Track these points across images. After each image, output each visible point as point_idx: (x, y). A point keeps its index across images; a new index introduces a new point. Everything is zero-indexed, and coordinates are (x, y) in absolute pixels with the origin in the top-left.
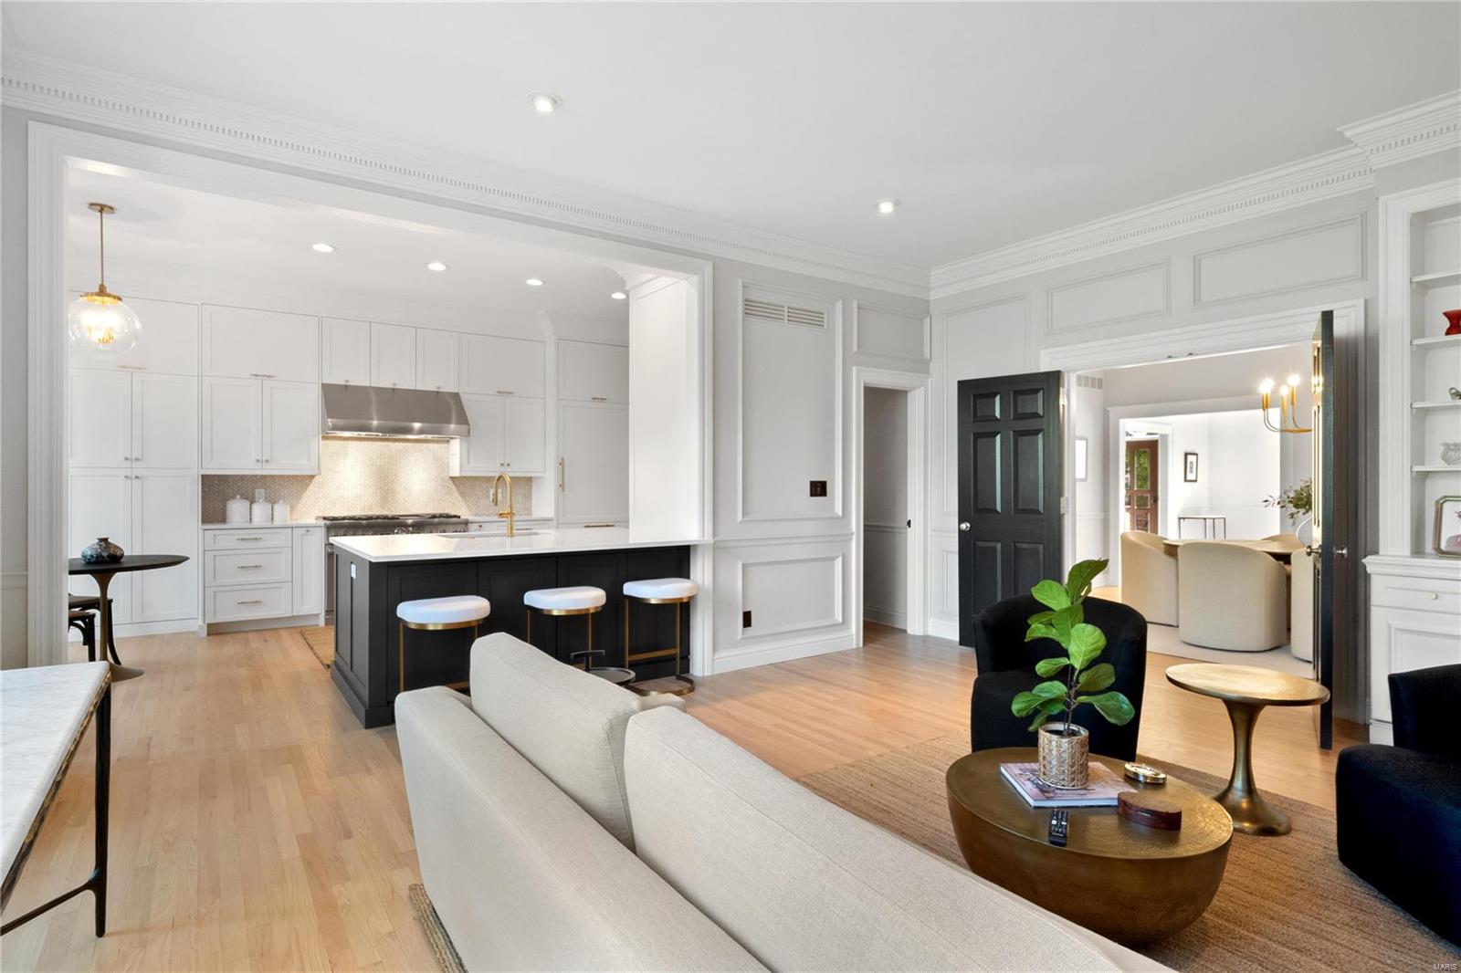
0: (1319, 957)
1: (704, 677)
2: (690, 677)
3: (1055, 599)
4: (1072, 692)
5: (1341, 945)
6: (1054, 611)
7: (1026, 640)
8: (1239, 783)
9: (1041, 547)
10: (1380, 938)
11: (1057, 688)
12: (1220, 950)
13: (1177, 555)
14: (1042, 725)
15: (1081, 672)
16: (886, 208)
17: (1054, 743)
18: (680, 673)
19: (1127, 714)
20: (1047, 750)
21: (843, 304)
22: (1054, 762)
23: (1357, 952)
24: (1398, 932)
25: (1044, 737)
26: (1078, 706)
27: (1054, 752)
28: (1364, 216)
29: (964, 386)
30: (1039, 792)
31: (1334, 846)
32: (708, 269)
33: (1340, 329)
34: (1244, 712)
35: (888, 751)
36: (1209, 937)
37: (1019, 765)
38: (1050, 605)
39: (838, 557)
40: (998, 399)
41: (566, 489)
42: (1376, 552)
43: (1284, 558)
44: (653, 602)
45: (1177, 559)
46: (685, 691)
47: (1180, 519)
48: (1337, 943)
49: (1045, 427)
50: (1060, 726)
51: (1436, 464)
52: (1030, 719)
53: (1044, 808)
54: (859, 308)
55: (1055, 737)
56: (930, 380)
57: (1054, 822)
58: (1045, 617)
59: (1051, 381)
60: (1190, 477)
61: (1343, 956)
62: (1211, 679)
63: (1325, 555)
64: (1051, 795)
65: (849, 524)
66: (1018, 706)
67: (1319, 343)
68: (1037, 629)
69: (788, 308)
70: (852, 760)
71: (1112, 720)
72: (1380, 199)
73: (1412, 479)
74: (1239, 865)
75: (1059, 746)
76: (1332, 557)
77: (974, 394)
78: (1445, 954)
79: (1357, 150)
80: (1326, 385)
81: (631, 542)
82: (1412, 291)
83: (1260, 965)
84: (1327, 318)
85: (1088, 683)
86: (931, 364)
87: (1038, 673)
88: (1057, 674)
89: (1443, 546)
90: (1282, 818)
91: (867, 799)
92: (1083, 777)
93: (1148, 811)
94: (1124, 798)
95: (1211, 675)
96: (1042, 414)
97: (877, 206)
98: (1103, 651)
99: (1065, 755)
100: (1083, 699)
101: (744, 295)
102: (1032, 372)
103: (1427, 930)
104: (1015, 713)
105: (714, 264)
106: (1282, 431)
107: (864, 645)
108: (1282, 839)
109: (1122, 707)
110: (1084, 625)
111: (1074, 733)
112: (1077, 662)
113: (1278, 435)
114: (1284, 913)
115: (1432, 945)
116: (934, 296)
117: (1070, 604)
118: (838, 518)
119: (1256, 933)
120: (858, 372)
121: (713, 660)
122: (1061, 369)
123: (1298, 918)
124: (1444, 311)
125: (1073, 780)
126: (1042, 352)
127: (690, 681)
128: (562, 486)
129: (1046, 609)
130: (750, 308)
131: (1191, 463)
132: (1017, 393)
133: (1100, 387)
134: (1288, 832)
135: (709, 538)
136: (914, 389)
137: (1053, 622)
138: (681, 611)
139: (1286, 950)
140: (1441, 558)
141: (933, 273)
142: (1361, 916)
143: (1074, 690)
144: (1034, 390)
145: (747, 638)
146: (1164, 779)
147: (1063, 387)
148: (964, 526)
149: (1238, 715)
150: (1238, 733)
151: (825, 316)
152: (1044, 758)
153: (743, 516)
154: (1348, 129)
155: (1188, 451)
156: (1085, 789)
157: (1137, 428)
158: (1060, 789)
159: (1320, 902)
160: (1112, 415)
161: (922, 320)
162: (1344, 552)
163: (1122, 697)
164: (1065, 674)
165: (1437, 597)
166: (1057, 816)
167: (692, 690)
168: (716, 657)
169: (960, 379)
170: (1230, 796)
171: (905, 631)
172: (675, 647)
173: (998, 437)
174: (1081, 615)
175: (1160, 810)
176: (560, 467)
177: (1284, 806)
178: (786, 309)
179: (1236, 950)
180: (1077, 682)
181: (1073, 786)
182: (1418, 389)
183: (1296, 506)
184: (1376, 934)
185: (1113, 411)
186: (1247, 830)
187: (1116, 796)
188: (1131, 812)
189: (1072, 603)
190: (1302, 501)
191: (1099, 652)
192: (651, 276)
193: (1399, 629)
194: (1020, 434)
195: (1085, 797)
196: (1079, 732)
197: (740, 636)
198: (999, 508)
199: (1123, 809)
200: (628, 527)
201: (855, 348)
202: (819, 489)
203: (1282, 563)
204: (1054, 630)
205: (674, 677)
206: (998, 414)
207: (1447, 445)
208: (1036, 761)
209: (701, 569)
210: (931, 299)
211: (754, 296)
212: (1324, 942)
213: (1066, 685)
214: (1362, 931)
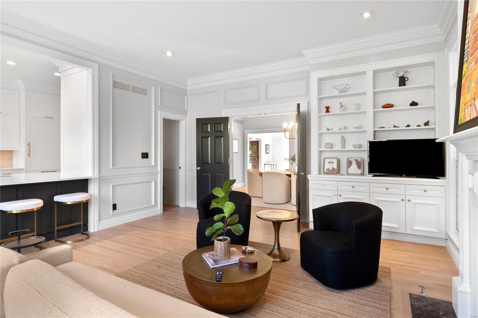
0: (295, 299)
1: (94, 232)
2: (88, 233)
3: (219, 193)
4: (225, 225)
5: (301, 294)
6: (219, 198)
7: (210, 209)
8: (276, 247)
9: (223, 175)
10: (310, 289)
11: (220, 225)
12: (269, 304)
13: (262, 176)
14: (216, 238)
15: (228, 218)
16: (169, 54)
17: (219, 244)
18: (83, 232)
19: (242, 231)
20: (217, 247)
21: (155, 87)
22: (219, 251)
23: (305, 295)
24: (314, 286)
25: (216, 242)
26: (227, 230)
27: (219, 247)
28: (307, 77)
29: (198, 120)
30: (214, 262)
31: (300, 262)
32: (96, 67)
33: (302, 109)
34: (277, 224)
35: (167, 252)
36: (266, 300)
37: (209, 253)
38: (218, 196)
39: (153, 181)
40: (209, 125)
41: (31, 156)
42: (310, 174)
43: (289, 176)
44: (69, 203)
45: (262, 177)
46: (85, 239)
47: (264, 164)
48: (300, 293)
49: (224, 135)
50: (221, 238)
51: (323, 149)
52: (211, 237)
53: (215, 268)
54: (161, 89)
55: (219, 242)
56: (187, 118)
57: (218, 273)
58: (217, 200)
59: (225, 121)
60: (267, 152)
61: (301, 297)
62: (268, 215)
63: (298, 175)
64: (218, 263)
65: (157, 168)
66: (207, 232)
67: (297, 113)
68: (214, 205)
69: (132, 86)
70: (153, 258)
71: (237, 234)
72: (311, 73)
73: (318, 152)
74: (276, 273)
75: (221, 245)
76: (300, 176)
77: (201, 123)
78: (325, 290)
79: (306, 58)
80: (298, 125)
81: (61, 178)
82: (318, 100)
83: (280, 306)
84: (298, 105)
85: (230, 222)
86: (188, 112)
87: (215, 220)
88: (221, 220)
89: (325, 172)
90: (287, 256)
91: (156, 273)
92: (228, 254)
93: (248, 263)
94: (241, 260)
95: (269, 214)
96: (223, 131)
97: (165, 53)
98: (235, 210)
99: (223, 248)
100: (228, 227)
101: (113, 79)
102: (220, 117)
103: (321, 283)
104: (206, 235)
105: (99, 65)
106: (290, 139)
107: (163, 212)
108: (287, 262)
109: (240, 229)
110: (228, 202)
111: (226, 240)
112: (226, 215)
113: (289, 139)
114: (287, 287)
115: (322, 288)
116: (188, 88)
117: (224, 195)
118: (153, 166)
119: (279, 296)
120: (161, 113)
121: (99, 225)
122: (229, 116)
123: (290, 288)
124: (325, 106)
125: (225, 256)
126: (223, 110)
127: (87, 235)
128: (29, 154)
129: (217, 197)
130: (115, 85)
131: (268, 148)
132: (215, 124)
133: (242, 123)
134: (288, 260)
135: (97, 175)
136: (182, 120)
137: (219, 202)
138: (85, 206)
139: (287, 299)
140: (325, 175)
141: (188, 80)
142: (306, 283)
143: (226, 224)
144: (221, 123)
145: (114, 214)
146: (254, 250)
147: (229, 122)
148: (198, 168)
149: (276, 225)
150: (276, 231)
151: (148, 90)
152: (216, 249)
153: (113, 167)
154: (304, 51)
155: (267, 144)
156: (229, 258)
157: (253, 137)
158: (221, 260)
159: (296, 281)
160: (245, 132)
161: (185, 96)
162: (303, 174)
163: (240, 225)
164: (223, 220)
165: (324, 186)
166: (219, 270)
167: (88, 238)
168: (100, 224)
169: (197, 118)
170: (274, 251)
171: (179, 206)
172: (80, 221)
173: (209, 138)
174: (228, 199)
175: (251, 262)
176: (28, 146)
177: (288, 251)
178: (131, 87)
179: (273, 303)
180: (227, 222)
181: (225, 258)
182: (320, 128)
183: (293, 160)
184: (309, 288)
185: (246, 131)
186: (278, 261)
187: (238, 260)
188: (242, 264)
189: (225, 195)
190: (293, 159)
191: (233, 211)
192: (71, 67)
193: (316, 195)
194: (216, 137)
195: (229, 261)
196: (227, 239)
197: (111, 214)
198: (210, 162)
199: (241, 264)
200: (60, 172)
201: (159, 104)
202: (145, 156)
203: (289, 177)
204: (219, 204)
205: (80, 233)
206: (209, 130)
207: (326, 143)
208: (214, 251)
209: (93, 188)
210: (187, 89)
211: (117, 80)
212: (297, 294)
213: (223, 224)
214: (306, 288)
